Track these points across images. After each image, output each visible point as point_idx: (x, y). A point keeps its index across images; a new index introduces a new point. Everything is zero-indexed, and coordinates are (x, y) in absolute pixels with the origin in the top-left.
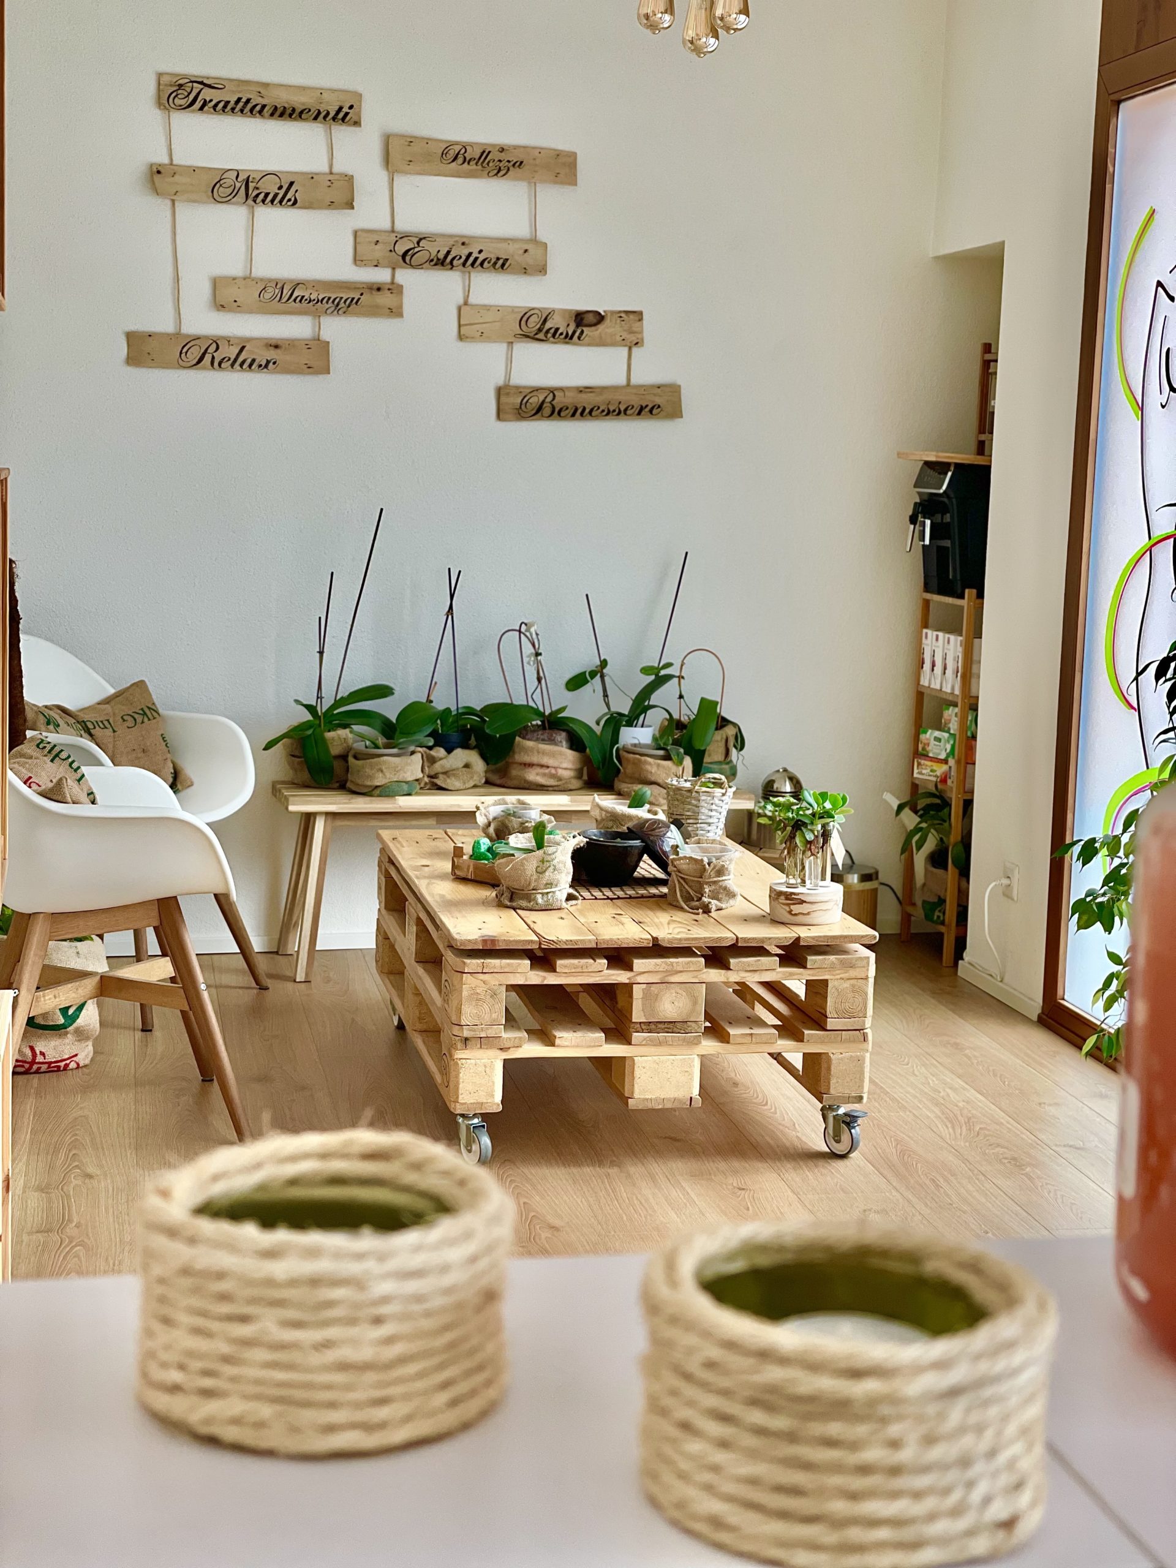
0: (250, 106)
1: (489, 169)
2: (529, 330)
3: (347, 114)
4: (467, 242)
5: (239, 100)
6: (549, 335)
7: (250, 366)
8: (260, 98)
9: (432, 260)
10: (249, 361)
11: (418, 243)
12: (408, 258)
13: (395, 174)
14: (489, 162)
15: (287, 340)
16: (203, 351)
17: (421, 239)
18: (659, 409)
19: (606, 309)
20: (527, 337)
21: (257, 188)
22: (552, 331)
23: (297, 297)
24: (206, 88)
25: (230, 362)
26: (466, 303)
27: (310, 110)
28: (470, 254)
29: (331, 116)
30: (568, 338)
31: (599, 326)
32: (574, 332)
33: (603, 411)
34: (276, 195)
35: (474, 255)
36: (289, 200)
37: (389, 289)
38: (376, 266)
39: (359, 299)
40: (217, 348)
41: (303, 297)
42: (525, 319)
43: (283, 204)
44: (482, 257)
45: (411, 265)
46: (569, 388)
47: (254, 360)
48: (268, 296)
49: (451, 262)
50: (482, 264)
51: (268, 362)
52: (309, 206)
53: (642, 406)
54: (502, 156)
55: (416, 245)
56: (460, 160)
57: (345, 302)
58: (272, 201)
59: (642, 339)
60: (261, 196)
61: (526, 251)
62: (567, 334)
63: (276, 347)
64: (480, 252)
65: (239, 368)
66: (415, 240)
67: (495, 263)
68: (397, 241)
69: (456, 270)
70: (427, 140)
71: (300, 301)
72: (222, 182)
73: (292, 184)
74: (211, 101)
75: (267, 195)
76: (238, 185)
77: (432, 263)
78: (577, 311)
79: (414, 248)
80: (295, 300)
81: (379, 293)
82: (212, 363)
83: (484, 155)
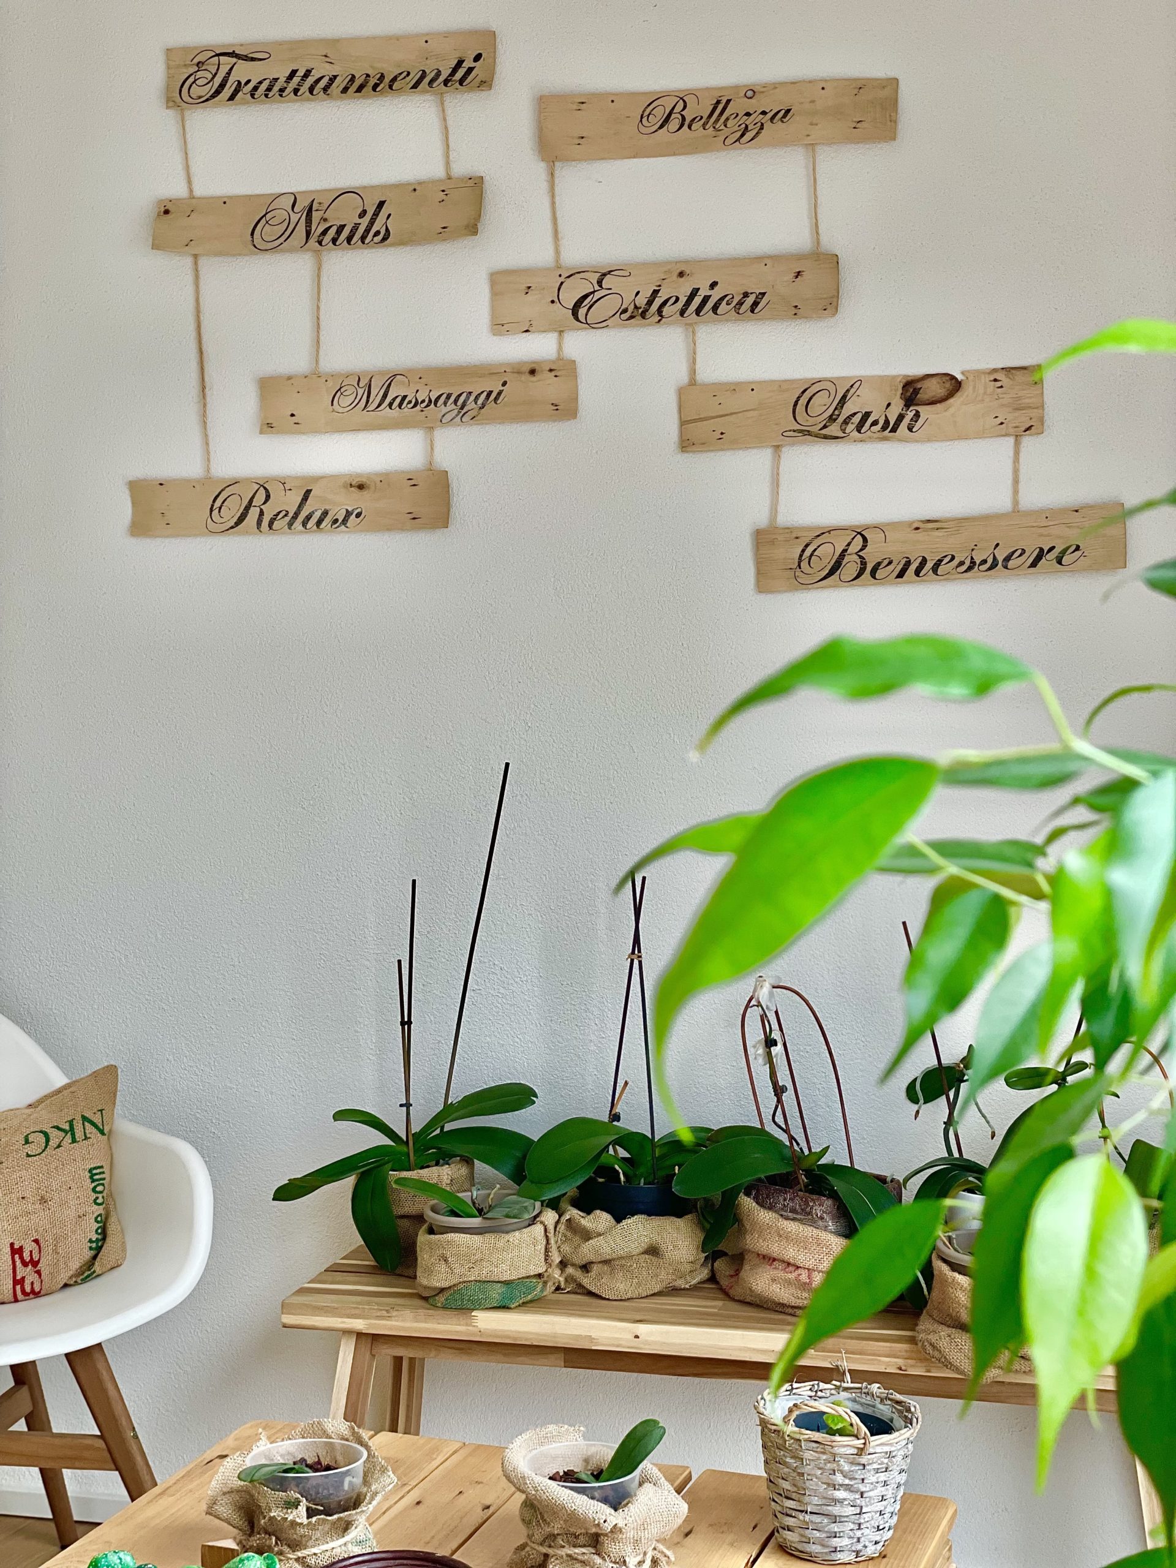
0: (310, 80)
1: (726, 132)
2: (811, 421)
3: (470, 70)
4: (688, 272)
5: (294, 73)
6: (850, 427)
7: (319, 523)
8: (328, 65)
9: (625, 311)
10: (318, 514)
11: (600, 283)
12: (582, 312)
13: (557, 164)
14: (727, 119)
15: (377, 474)
16: (245, 502)
17: (604, 275)
18: (1078, 553)
19: (967, 367)
20: (809, 433)
21: (325, 220)
22: (857, 419)
23: (394, 399)
24: (240, 61)
25: (287, 519)
26: (693, 382)
27: (409, 74)
28: (695, 292)
29: (441, 79)
30: (890, 427)
31: (951, 401)
32: (901, 418)
33: (962, 563)
34: (356, 227)
35: (702, 293)
36: (377, 233)
37: (551, 370)
38: (527, 331)
39: (500, 393)
40: (268, 497)
41: (405, 397)
42: (803, 401)
43: (367, 241)
44: (716, 295)
45: (587, 323)
46: (895, 525)
47: (325, 513)
48: (346, 401)
49: (660, 311)
50: (715, 309)
51: (348, 514)
52: (410, 240)
53: (1041, 550)
54: (753, 105)
55: (597, 287)
56: (674, 124)
57: (477, 398)
58: (349, 240)
59: (1042, 420)
60: (332, 232)
61: (798, 274)
62: (887, 422)
63: (361, 487)
64: (713, 285)
65: (301, 527)
66: (595, 278)
67: (740, 303)
68: (562, 283)
69: (669, 324)
70: (612, 98)
71: (400, 406)
72: (268, 216)
73: (381, 204)
74: (249, 81)
75: (341, 228)
76: (295, 218)
77: (625, 316)
78: (905, 376)
79: (593, 292)
80: (390, 405)
81: (533, 379)
82: (259, 523)
83: (720, 106)
